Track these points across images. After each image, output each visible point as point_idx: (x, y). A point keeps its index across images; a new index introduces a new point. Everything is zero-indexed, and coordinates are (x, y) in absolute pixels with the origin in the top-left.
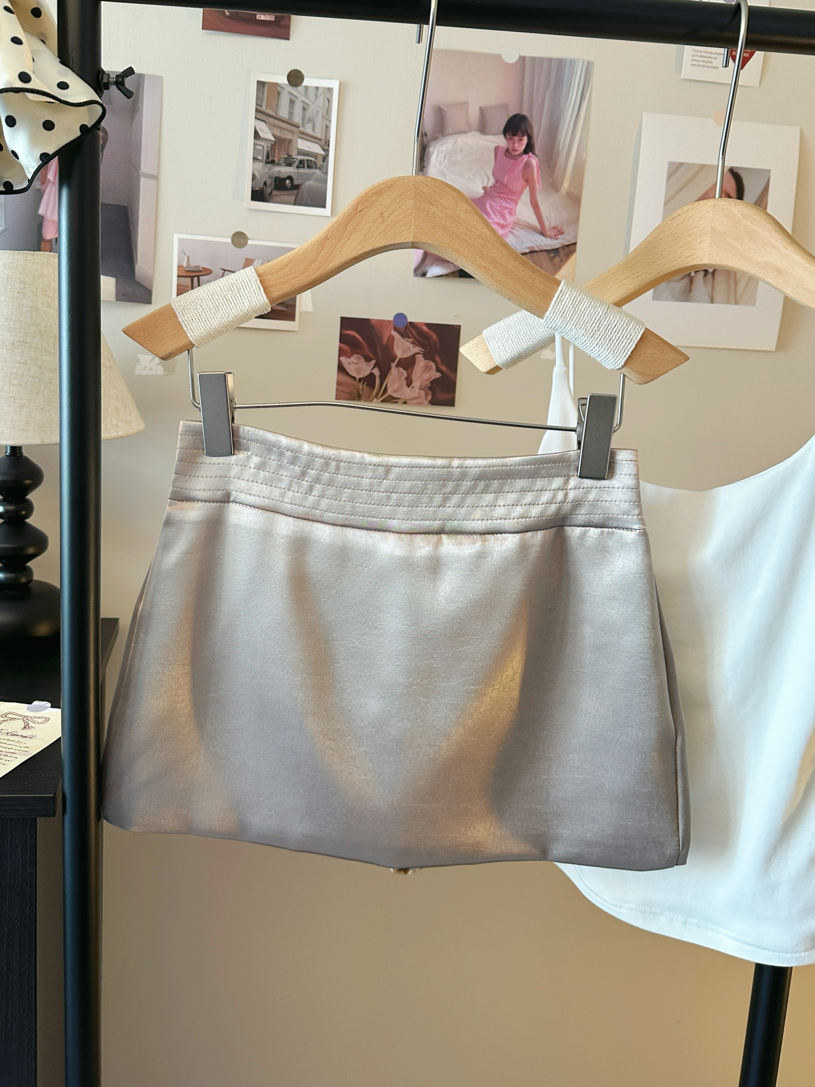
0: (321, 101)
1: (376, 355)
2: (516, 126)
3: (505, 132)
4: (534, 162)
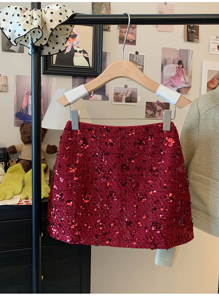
0: (142, 58)
1: (153, 109)
2: (180, 63)
3: (178, 64)
4: (184, 69)
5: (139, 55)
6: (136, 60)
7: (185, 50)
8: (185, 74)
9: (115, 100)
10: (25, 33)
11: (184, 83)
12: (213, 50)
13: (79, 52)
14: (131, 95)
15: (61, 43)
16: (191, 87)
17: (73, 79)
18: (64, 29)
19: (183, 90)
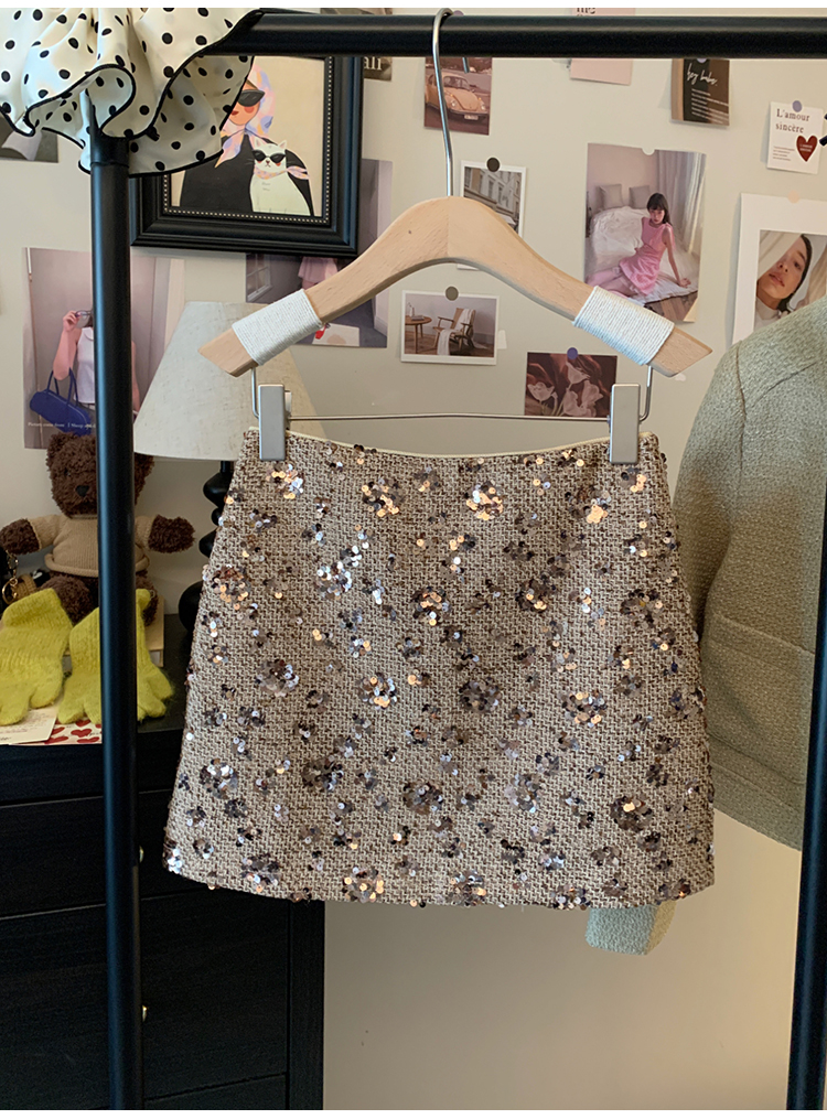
0: (512, 183)
1: (555, 382)
2: (656, 202)
3: (648, 207)
4: (670, 229)
5: (501, 172)
6: (490, 192)
7: (676, 153)
8: (673, 247)
9: (412, 347)
10: (65, 85)
11: (672, 279)
12: (782, 153)
13: (272, 158)
14: (470, 326)
15: (204, 126)
16: (695, 298)
17: (247, 263)
18: (217, 71)
19: (667, 306)
